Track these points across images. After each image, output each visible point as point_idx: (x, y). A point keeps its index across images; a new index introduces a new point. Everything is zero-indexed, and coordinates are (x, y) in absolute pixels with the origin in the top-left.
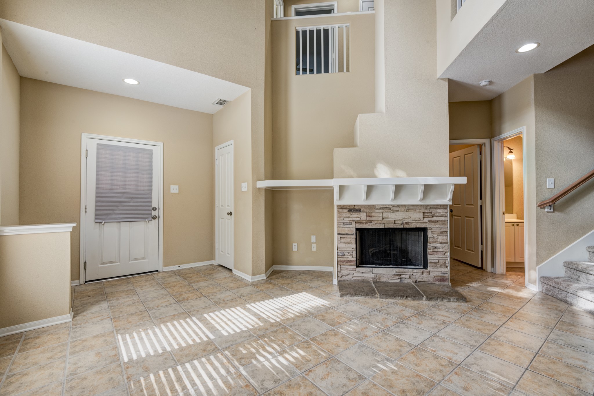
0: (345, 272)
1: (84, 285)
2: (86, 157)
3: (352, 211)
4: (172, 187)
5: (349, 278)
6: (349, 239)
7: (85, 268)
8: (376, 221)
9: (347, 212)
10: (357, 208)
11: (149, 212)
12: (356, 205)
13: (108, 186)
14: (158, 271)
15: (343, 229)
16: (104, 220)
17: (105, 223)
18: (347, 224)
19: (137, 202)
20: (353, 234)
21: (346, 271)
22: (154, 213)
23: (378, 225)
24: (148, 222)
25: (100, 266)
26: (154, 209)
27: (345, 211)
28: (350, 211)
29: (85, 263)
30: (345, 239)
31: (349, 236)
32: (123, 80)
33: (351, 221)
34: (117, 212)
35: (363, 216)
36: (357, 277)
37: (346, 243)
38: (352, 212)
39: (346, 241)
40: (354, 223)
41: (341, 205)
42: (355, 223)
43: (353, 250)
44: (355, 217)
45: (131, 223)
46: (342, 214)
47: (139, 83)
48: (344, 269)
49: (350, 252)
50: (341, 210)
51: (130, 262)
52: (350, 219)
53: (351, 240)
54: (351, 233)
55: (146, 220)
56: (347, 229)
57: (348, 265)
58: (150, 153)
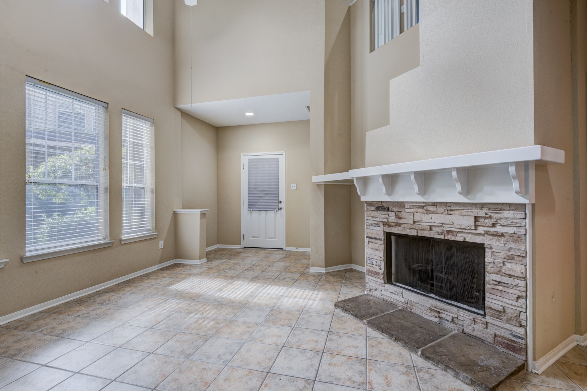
0: (373, 285)
1: (243, 249)
2: (244, 168)
3: (380, 209)
4: (292, 185)
5: (377, 294)
6: (378, 245)
7: (244, 239)
8: (406, 225)
9: (375, 210)
10: (385, 205)
11: (277, 204)
12: (384, 202)
13: (254, 187)
14: (282, 249)
15: (371, 231)
16: (252, 209)
17: (253, 211)
18: (375, 225)
19: (269, 197)
20: (380, 239)
21: (375, 284)
22: (280, 205)
23: (408, 230)
24: (276, 211)
25: (251, 238)
26: (280, 202)
27: (373, 208)
28: (378, 209)
29: (244, 235)
30: (373, 244)
31: (376, 241)
32: (245, 114)
33: (379, 223)
34: (259, 204)
35: (392, 217)
36: (386, 296)
37: (374, 249)
38: (380, 211)
39: (374, 247)
40: (381, 225)
41: (368, 202)
42: (383, 224)
43: (381, 259)
44: (383, 217)
45: (267, 212)
46: (370, 212)
47: (254, 114)
48: (373, 281)
49: (378, 261)
50: (369, 207)
51: (266, 239)
52: (378, 219)
53: (379, 247)
54: (379, 238)
55: (275, 210)
56: (374, 231)
57: (375, 277)
58: (277, 161)
